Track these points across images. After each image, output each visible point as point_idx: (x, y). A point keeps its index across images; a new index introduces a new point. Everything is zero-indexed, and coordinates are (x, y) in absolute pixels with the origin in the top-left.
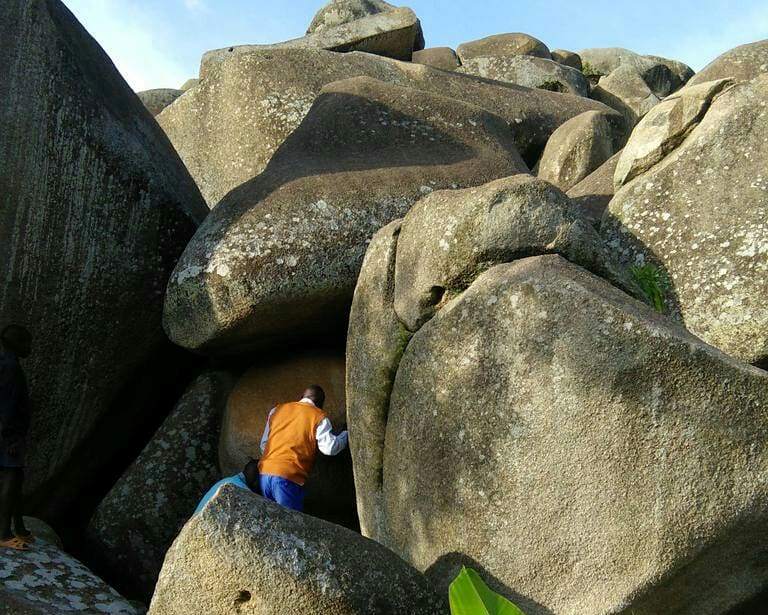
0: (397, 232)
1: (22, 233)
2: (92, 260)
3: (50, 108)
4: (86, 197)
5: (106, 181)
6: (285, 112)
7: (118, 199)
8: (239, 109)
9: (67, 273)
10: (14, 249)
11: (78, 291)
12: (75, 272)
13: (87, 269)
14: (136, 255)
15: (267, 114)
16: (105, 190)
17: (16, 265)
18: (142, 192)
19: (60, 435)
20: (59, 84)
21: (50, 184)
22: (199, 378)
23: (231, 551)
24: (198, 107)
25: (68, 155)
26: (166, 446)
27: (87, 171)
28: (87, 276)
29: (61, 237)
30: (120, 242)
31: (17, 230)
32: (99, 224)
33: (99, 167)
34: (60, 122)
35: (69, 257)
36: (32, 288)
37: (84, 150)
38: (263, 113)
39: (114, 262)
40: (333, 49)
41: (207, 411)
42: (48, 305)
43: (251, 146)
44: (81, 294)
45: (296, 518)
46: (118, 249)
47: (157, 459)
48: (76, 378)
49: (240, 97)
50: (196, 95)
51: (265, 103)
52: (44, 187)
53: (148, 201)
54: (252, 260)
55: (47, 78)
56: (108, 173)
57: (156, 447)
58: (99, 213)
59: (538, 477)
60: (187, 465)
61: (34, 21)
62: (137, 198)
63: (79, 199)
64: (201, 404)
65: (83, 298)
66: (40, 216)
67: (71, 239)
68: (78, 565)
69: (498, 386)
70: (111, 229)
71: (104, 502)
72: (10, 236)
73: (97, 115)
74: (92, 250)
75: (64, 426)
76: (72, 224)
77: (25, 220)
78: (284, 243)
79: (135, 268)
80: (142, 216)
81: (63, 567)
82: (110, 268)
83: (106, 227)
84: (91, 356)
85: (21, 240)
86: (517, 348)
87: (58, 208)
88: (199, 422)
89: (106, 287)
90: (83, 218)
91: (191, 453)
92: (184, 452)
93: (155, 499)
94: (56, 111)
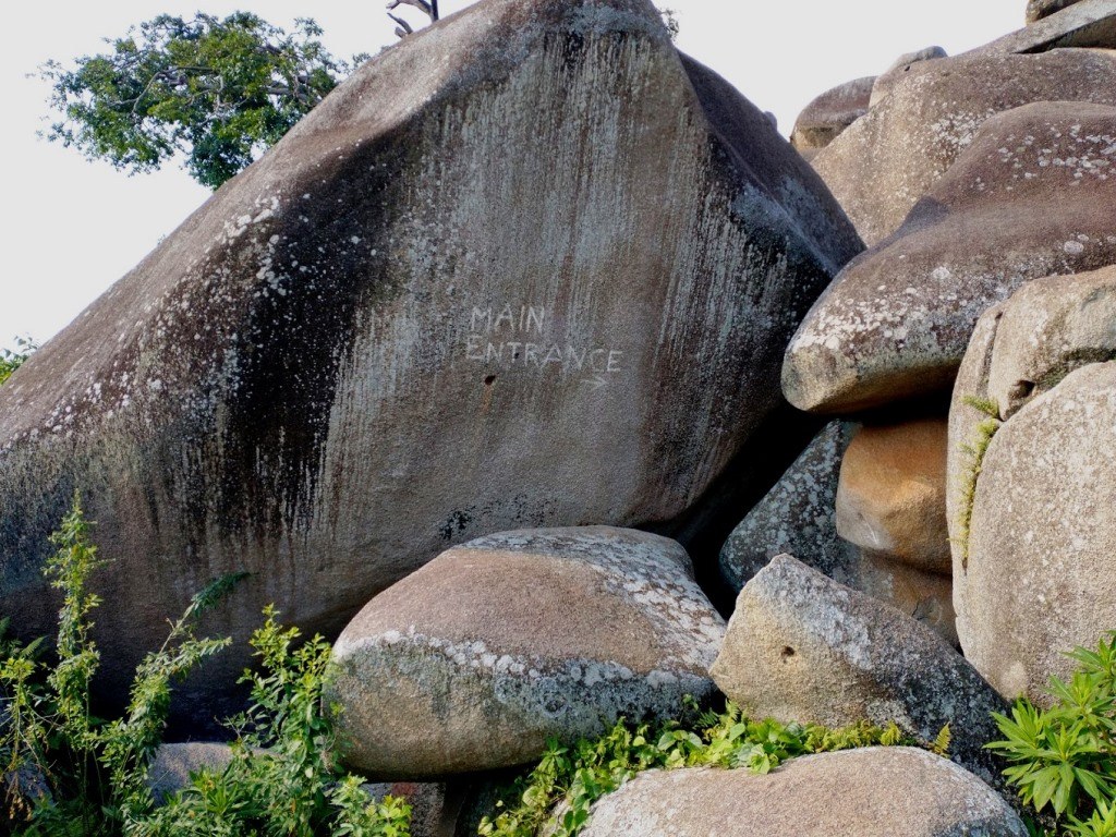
0: (999, 316)
1: (673, 302)
2: (730, 321)
3: (700, 195)
4: (727, 267)
5: (746, 249)
6: (957, 135)
7: (756, 265)
8: (908, 135)
9: (707, 334)
10: (665, 317)
11: (717, 349)
12: (715, 332)
13: (725, 330)
14: (771, 313)
15: (936, 139)
16: (745, 258)
17: (666, 330)
18: (779, 255)
19: (698, 471)
20: (708, 173)
21: (698, 260)
22: (829, 425)
23: (777, 613)
24: (865, 136)
25: (713, 232)
26: (791, 488)
27: (729, 243)
28: (725, 335)
29: (704, 303)
30: (756, 302)
31: (668, 301)
32: (738, 289)
33: (741, 238)
34: (708, 205)
35: (710, 320)
36: (678, 347)
37: (728, 226)
38: (931, 137)
39: (750, 321)
40: (1026, 52)
41: (832, 460)
42: (690, 362)
43: (917, 173)
44: (719, 351)
45: (840, 593)
46: (755, 309)
47: (781, 500)
48: (713, 423)
49: (909, 123)
50: (865, 124)
51: (936, 127)
52: (692, 263)
53: (785, 263)
54: (860, 333)
55: (698, 170)
56: (747, 244)
57: (781, 489)
58: (738, 280)
59: (1100, 592)
60: (809, 508)
61: (689, 124)
62: (774, 260)
63: (721, 270)
64: (826, 452)
65: (721, 354)
66: (687, 287)
67: (712, 305)
68: (695, 590)
69: (1066, 494)
70: (748, 292)
71: (734, 533)
72: (662, 306)
73: (742, 191)
74: (730, 312)
75: (701, 463)
76: (715, 291)
77: (675, 293)
78: (894, 315)
79: (769, 325)
80: (778, 277)
81: (681, 590)
82: (746, 327)
83: (744, 291)
84: (726, 403)
85: (671, 310)
86: (1088, 459)
87: (704, 277)
88: (822, 470)
89: (742, 343)
90: (724, 286)
91: (813, 498)
92: (807, 496)
93: (777, 536)
94: (705, 197)
